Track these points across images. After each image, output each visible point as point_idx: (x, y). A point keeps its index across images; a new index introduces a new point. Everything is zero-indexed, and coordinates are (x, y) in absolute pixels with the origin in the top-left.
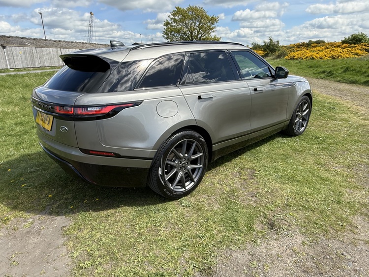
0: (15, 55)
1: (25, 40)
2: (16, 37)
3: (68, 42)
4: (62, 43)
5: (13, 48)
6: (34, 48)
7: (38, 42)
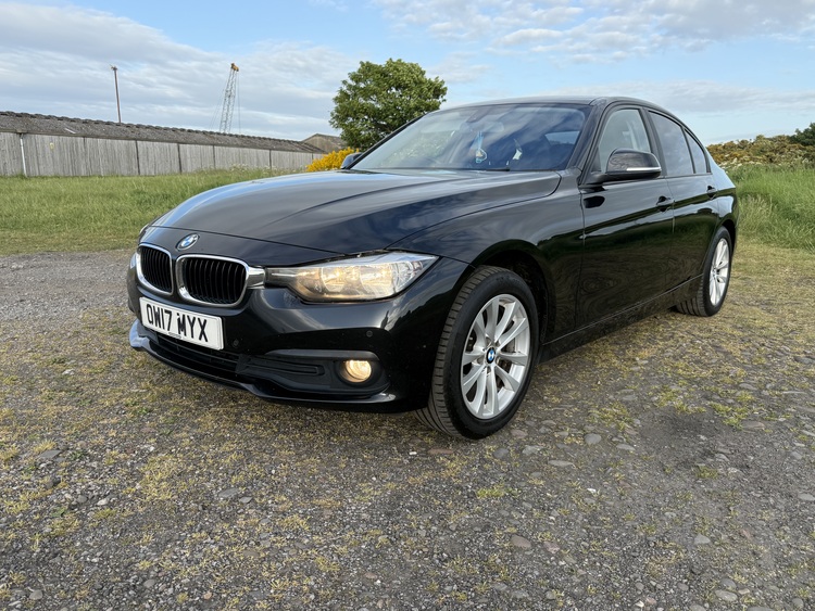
0: (40, 151)
1: (65, 123)
2: (49, 117)
3: (157, 128)
4: (142, 130)
5: (39, 137)
6: (80, 139)
7: (92, 127)
